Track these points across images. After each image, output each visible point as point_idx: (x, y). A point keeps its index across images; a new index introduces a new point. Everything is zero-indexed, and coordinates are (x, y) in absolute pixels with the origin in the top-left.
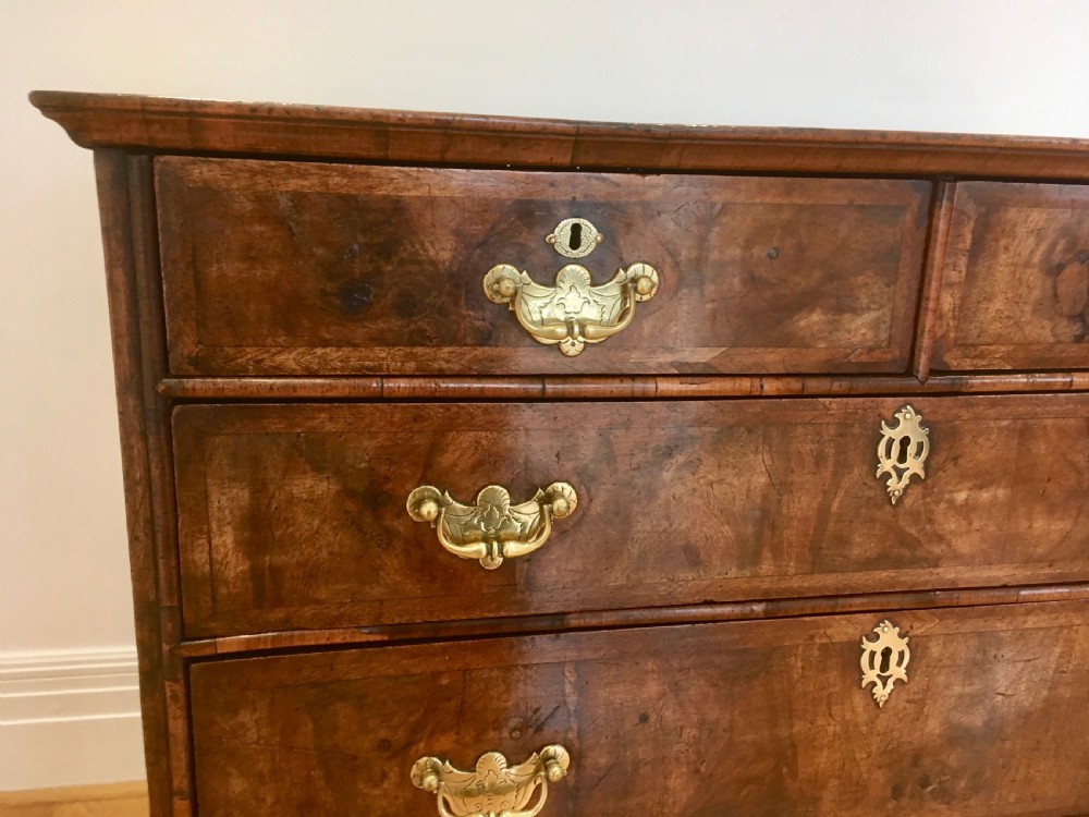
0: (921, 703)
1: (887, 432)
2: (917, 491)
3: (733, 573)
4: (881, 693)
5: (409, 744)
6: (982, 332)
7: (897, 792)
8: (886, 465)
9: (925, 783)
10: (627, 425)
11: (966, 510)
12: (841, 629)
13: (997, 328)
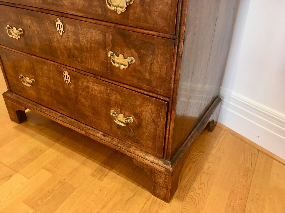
4: (61, 33)
5: (6, 22)
7: (69, 57)
9: (73, 56)
12: (52, 17)
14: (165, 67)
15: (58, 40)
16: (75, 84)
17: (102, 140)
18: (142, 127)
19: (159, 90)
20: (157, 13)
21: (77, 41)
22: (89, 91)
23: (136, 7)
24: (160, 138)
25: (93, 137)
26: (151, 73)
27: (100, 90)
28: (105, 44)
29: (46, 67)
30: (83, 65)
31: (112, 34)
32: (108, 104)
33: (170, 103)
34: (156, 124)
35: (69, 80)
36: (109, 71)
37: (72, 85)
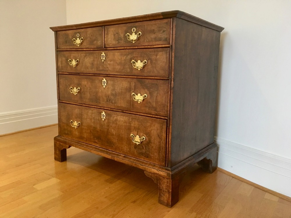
0: (108, 89)
1: (102, 54)
2: (105, 61)
3: (91, 70)
4: (104, 87)
5: (70, 85)
6: (109, 43)
7: (107, 100)
8: (102, 58)
9: (110, 100)
11: (110, 64)
12: (100, 78)
13: (110, 42)
14: (164, 97)
15: (102, 92)
16: (108, 119)
17: (123, 160)
18: (151, 143)
19: (161, 113)
20: (159, 67)
21: (114, 90)
22: (117, 123)
23: (148, 66)
24: (163, 149)
25: (117, 159)
26: (157, 102)
27: (125, 120)
28: (130, 89)
29: (91, 111)
30: (115, 105)
31: (134, 82)
32: (129, 129)
33: (168, 120)
34: (160, 138)
35: (104, 118)
36: (131, 106)
37: (106, 121)
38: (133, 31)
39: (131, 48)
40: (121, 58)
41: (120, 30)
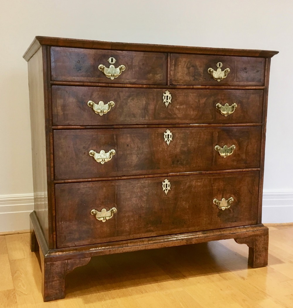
0: (175, 145)
1: (164, 95)
2: (170, 105)
3: (141, 119)
4: (168, 143)
6: (178, 78)
7: (173, 162)
8: (165, 100)
9: (178, 161)
10: (122, 92)
11: (179, 109)
12: (160, 130)
13: (180, 78)
19: (252, 165)
20: (251, 112)
22: (191, 191)
23: (238, 110)
26: (247, 153)
27: (203, 184)
28: (212, 141)
29: (139, 184)
30: (188, 166)
31: (218, 132)
32: (211, 195)
33: (261, 171)
34: (251, 194)
35: (169, 188)
36: (213, 163)
37: (172, 192)
38: (218, 66)
39: (216, 87)
40: (199, 101)
41: (199, 62)
